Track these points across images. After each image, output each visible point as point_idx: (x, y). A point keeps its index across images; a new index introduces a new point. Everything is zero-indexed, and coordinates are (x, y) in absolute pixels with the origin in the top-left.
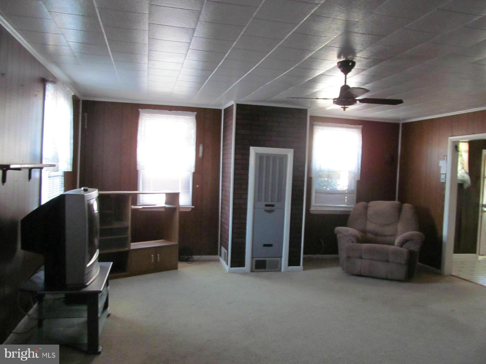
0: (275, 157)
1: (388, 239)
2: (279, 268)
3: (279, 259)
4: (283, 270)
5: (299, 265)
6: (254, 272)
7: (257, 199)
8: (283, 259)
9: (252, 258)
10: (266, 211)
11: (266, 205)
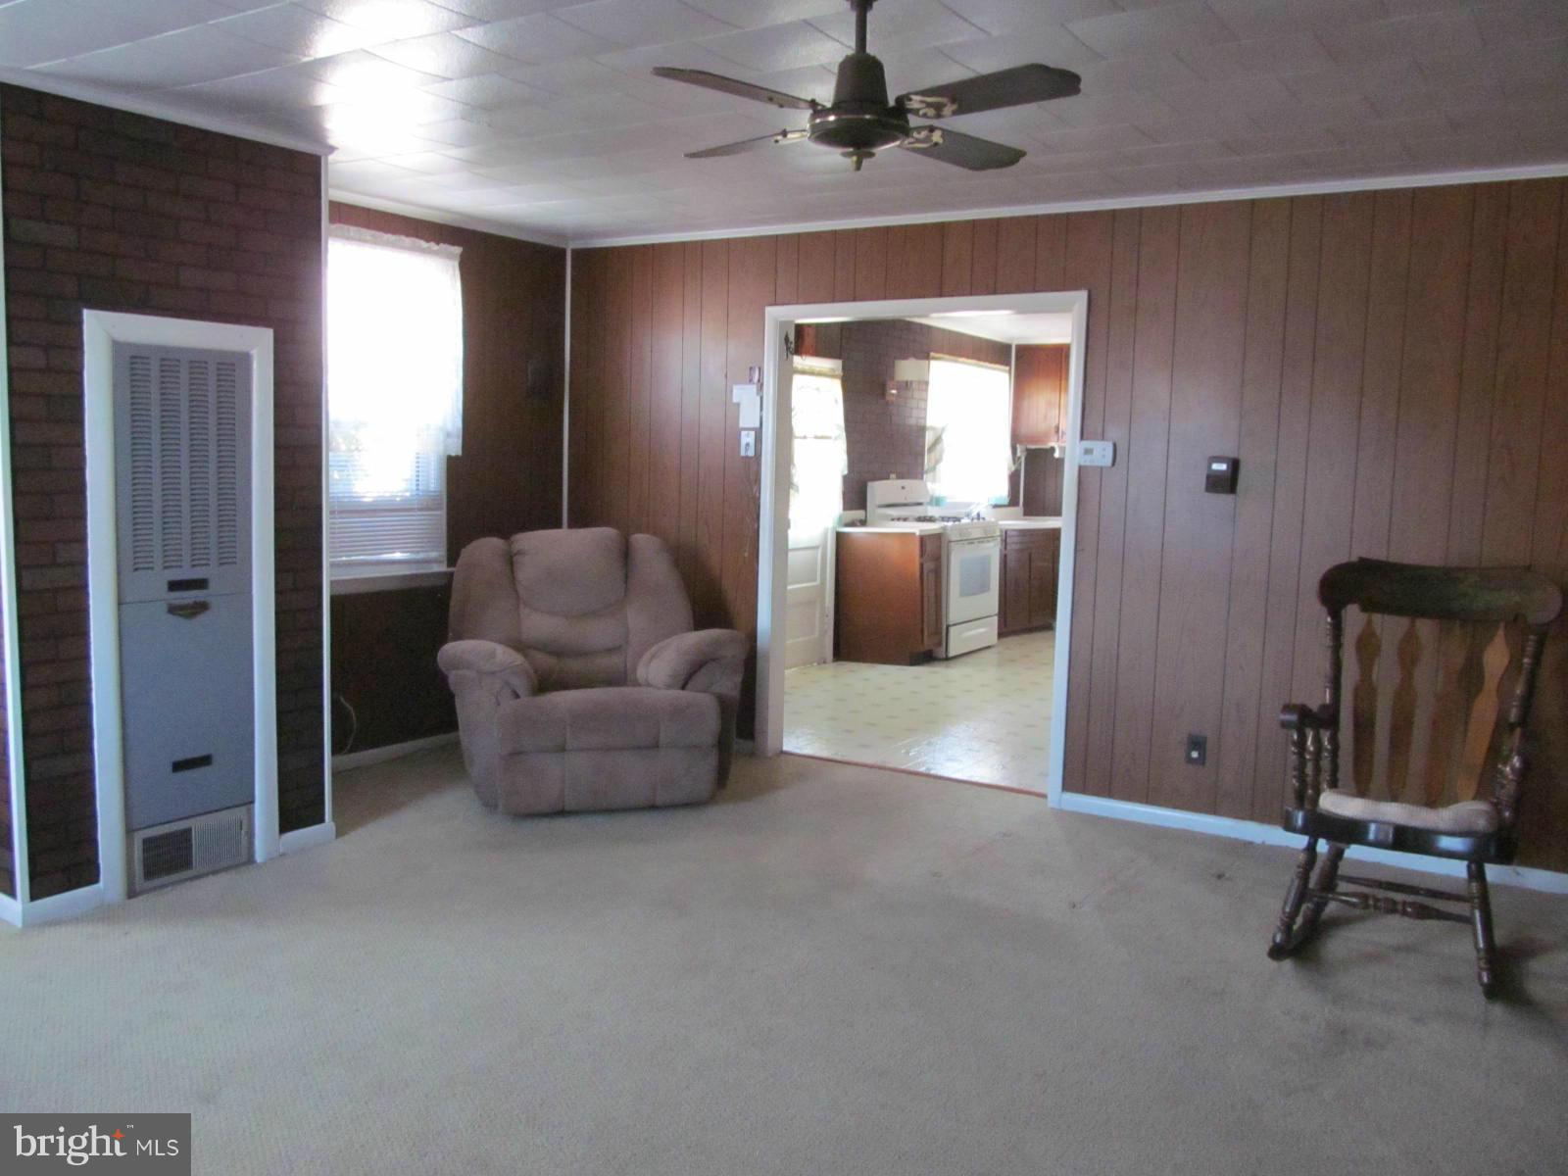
0: (199, 362)
1: (603, 663)
2: (244, 851)
3: (241, 812)
4: (259, 857)
5: (322, 820)
6: (142, 893)
7: (130, 561)
8: (258, 807)
9: (130, 831)
10: (173, 610)
11: (174, 586)
